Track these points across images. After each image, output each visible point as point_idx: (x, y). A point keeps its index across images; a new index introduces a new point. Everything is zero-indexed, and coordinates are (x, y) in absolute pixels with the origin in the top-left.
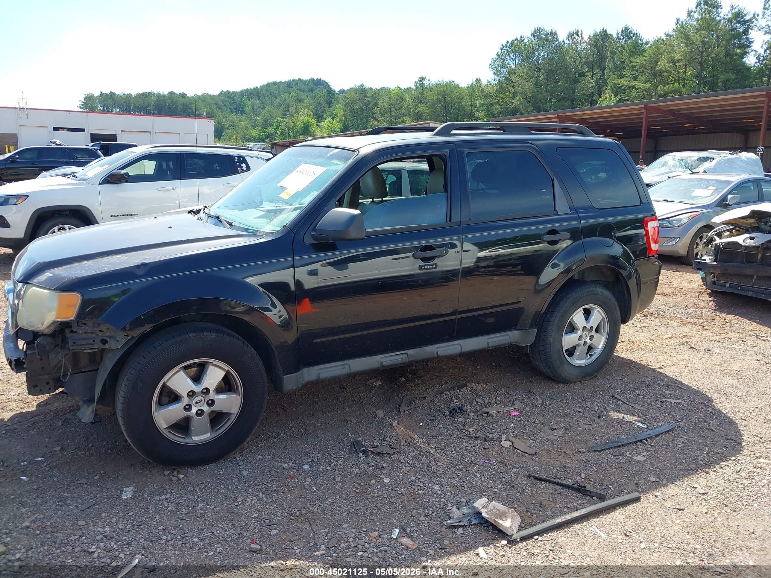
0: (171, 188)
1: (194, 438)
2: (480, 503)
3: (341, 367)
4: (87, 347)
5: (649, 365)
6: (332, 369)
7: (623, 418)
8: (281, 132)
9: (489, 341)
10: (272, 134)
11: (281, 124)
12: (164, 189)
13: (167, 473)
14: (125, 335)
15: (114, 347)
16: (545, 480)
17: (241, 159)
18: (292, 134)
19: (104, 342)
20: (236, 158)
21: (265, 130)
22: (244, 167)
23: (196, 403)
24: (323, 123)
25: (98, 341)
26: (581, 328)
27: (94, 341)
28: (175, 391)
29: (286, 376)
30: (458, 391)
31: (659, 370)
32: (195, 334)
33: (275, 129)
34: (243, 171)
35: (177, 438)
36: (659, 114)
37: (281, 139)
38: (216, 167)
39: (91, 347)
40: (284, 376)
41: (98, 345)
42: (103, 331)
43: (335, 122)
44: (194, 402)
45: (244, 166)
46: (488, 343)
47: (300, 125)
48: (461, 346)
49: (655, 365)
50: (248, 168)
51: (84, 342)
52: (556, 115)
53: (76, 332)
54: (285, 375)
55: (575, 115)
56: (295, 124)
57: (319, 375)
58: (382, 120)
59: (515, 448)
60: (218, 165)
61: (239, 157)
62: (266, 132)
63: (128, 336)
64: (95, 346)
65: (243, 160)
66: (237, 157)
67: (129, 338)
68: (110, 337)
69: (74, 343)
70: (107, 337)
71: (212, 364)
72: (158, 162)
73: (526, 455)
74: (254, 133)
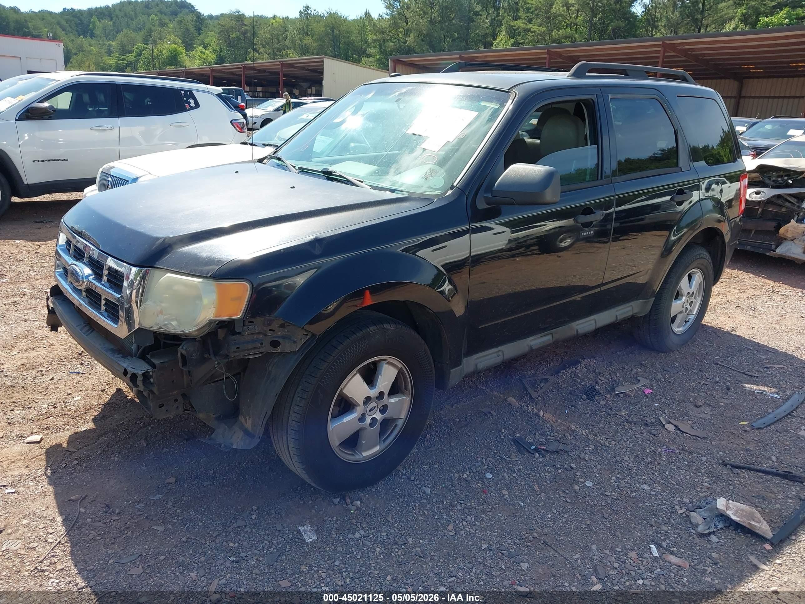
0: (109, 128)
1: (365, 454)
2: (721, 503)
3: (495, 355)
4: (252, 352)
5: (720, 328)
6: (489, 357)
7: (751, 388)
8: (144, 61)
9: (618, 313)
10: (131, 63)
11: (143, 52)
12: (100, 128)
13: (336, 501)
14: (304, 334)
15: (288, 350)
16: (744, 468)
17: (188, 93)
18: (157, 63)
19: (275, 344)
20: (183, 92)
21: (123, 57)
22: (192, 104)
23: (370, 411)
24: (193, 53)
25: (267, 343)
26: (686, 294)
27: (262, 344)
28: (350, 399)
29: (453, 370)
30: (574, 369)
31: (733, 333)
32: (375, 327)
33: (135, 57)
34: (192, 108)
35: (347, 456)
36: (560, 60)
37: (145, 70)
38: (148, 102)
39: (256, 351)
40: (451, 370)
41: (267, 348)
42: (273, 331)
43: (207, 52)
44: (368, 409)
45: (192, 101)
46: (617, 316)
47: (166, 53)
48: (596, 321)
49: (727, 328)
50: (197, 105)
51: (250, 346)
52: (458, 56)
53: (239, 333)
54: (453, 368)
55: (477, 57)
56: (160, 52)
57: (476, 365)
58: (263, 52)
59: (683, 432)
60: (149, 100)
61: (186, 91)
62: (124, 59)
63: (307, 335)
64: (262, 350)
65: (190, 94)
66: (183, 90)
67: (308, 337)
68: (284, 337)
69: (238, 348)
70: (279, 337)
71: (387, 361)
72: (75, 94)
73: (699, 439)
74: (111, 61)
